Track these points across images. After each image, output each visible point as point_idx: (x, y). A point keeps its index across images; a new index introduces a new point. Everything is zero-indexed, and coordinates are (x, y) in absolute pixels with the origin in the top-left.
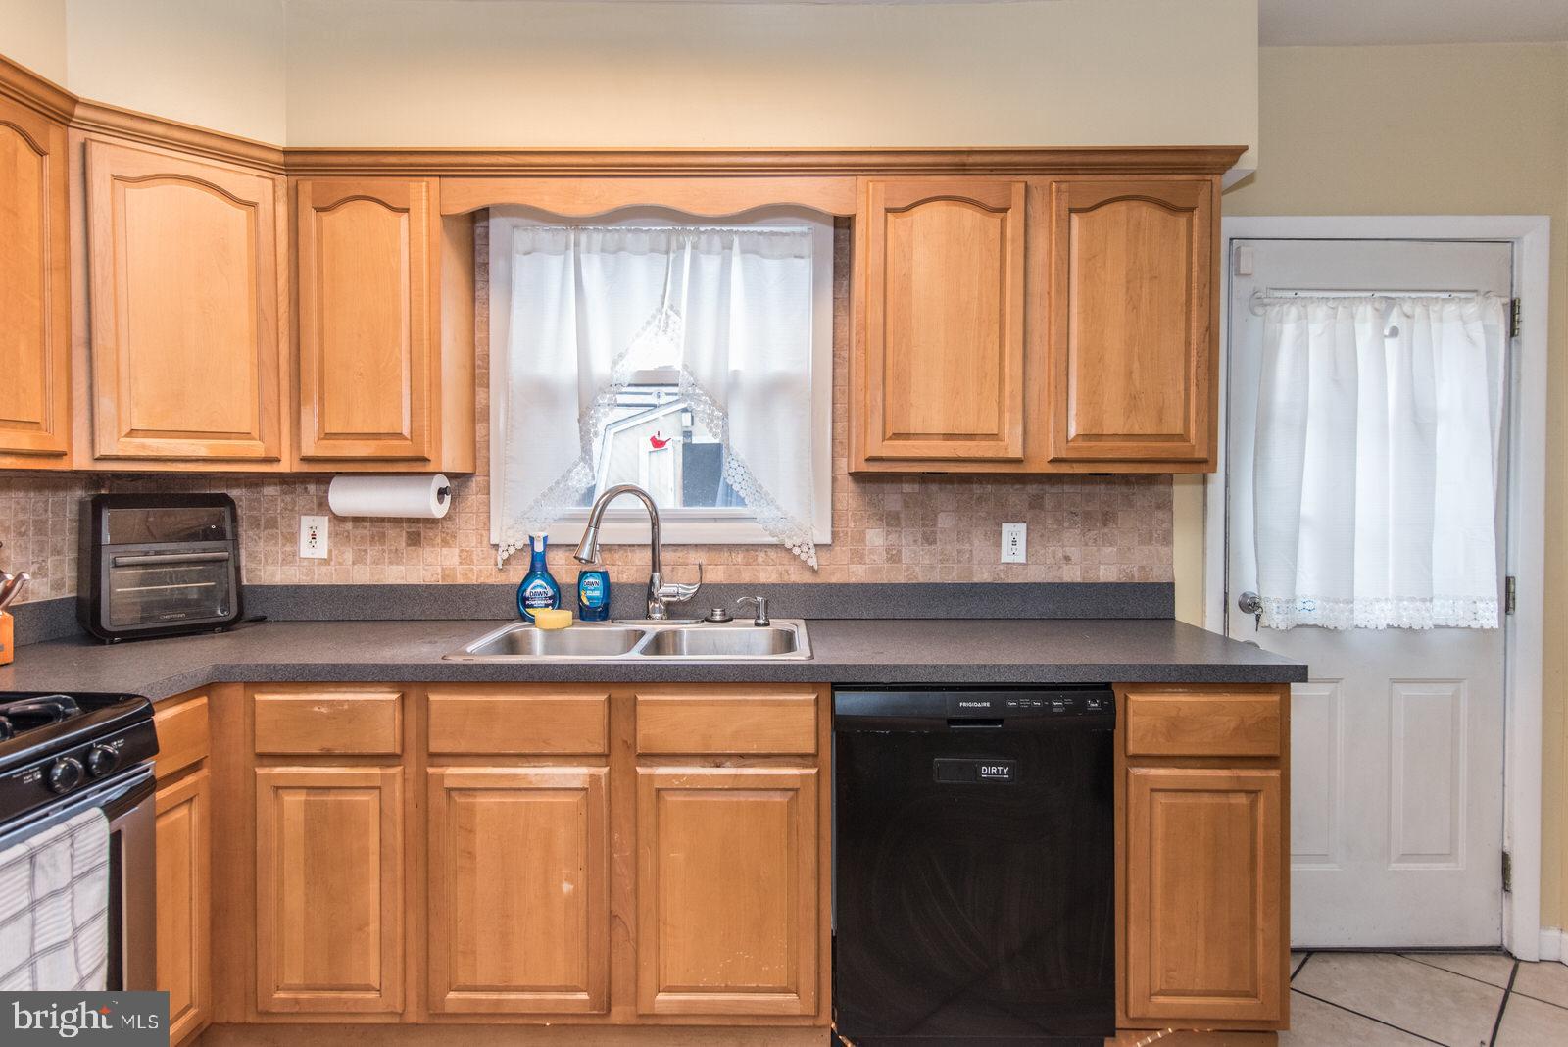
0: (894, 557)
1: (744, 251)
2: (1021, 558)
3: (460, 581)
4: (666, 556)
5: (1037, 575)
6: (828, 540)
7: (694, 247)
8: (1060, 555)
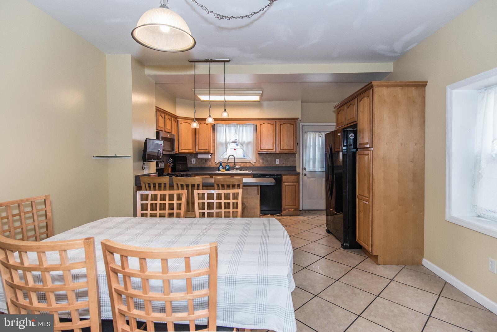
0: (263, 163)
1: (245, 127)
2: (278, 163)
3: (211, 166)
5: (280, 165)
6: (255, 161)
7: (239, 126)
8: (283, 163)
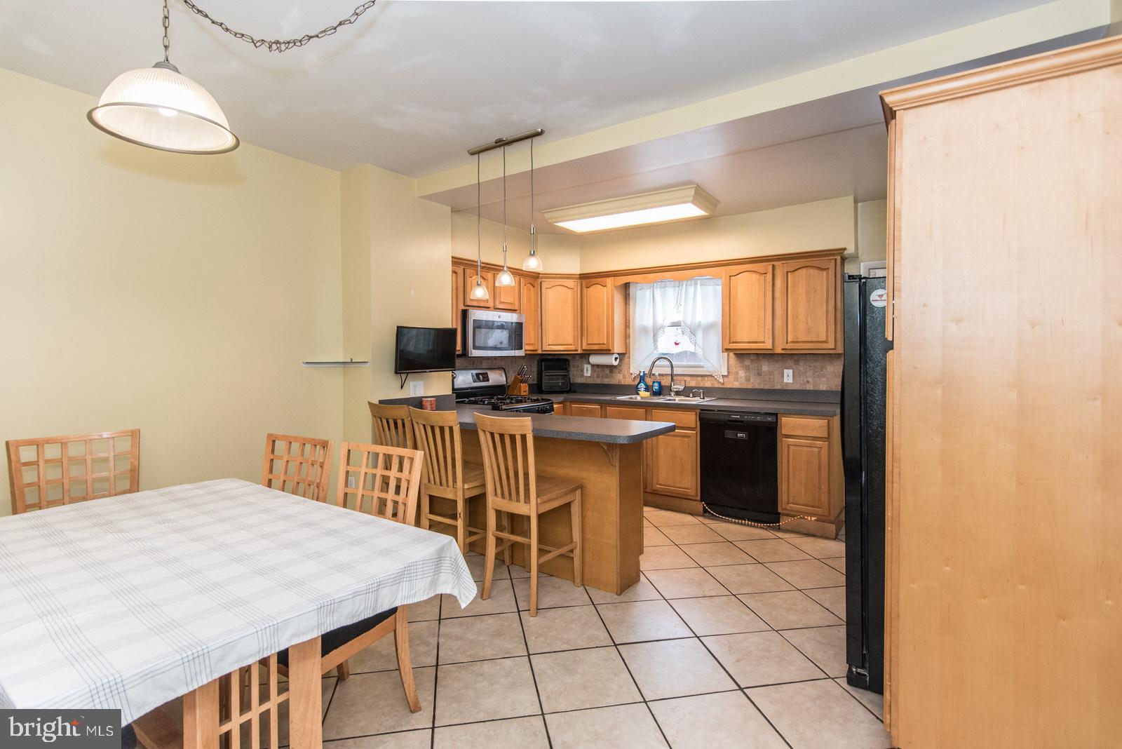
0: (748, 380)
1: (701, 285)
3: (623, 383)
4: (675, 378)
5: (797, 387)
6: (726, 374)
7: (686, 285)
8: (805, 380)
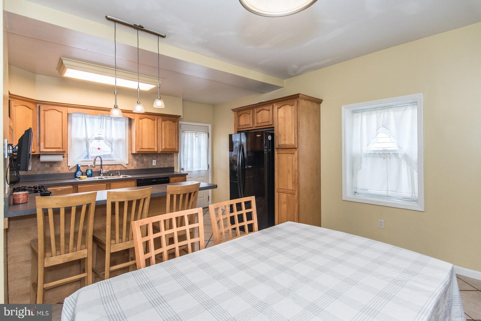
0: (138, 165)
2: (155, 165)
3: (61, 173)
4: (103, 167)
5: (157, 167)
6: (128, 163)
7: (106, 119)
8: (160, 164)
